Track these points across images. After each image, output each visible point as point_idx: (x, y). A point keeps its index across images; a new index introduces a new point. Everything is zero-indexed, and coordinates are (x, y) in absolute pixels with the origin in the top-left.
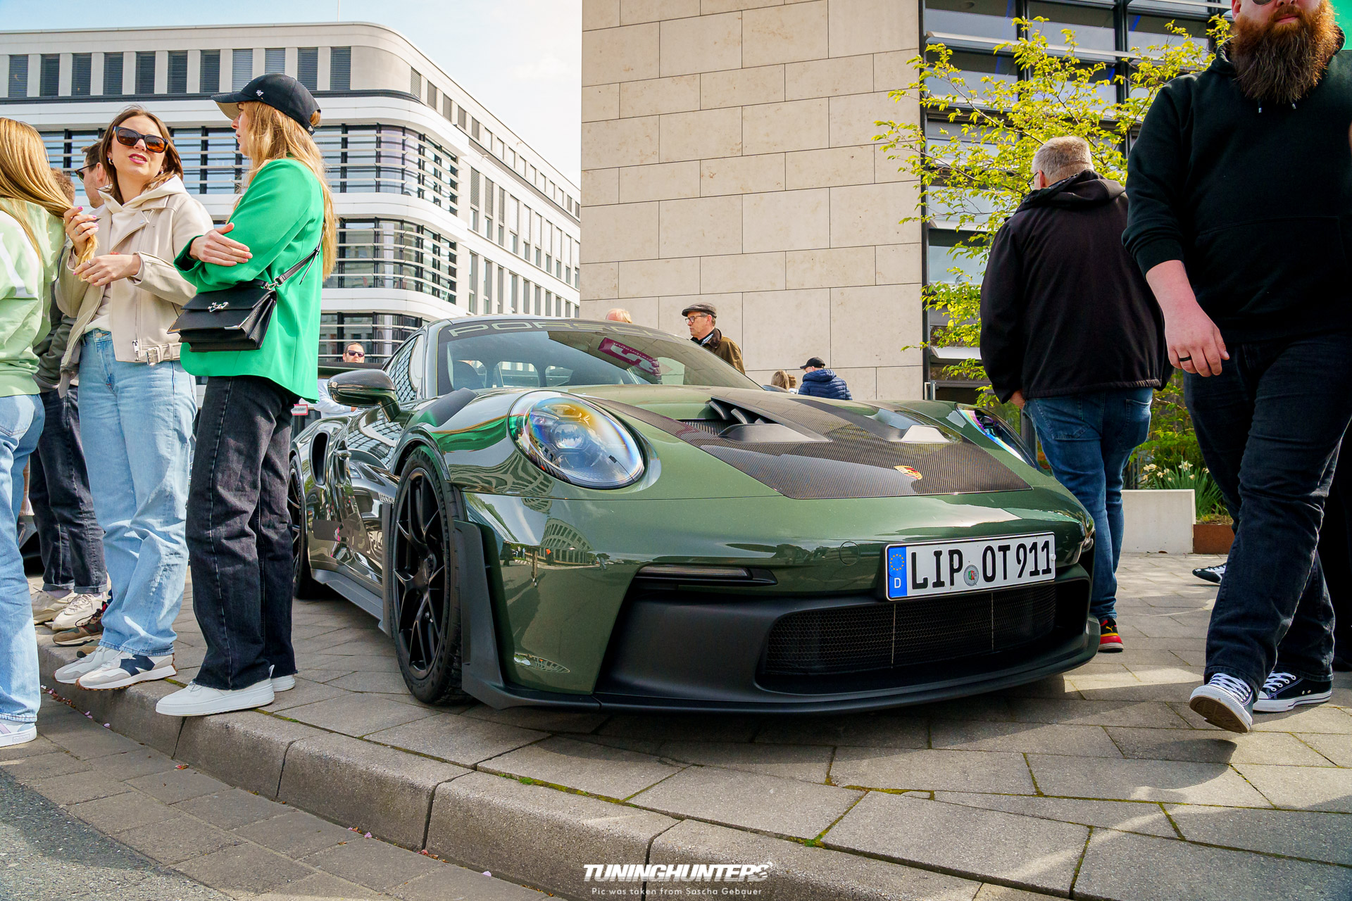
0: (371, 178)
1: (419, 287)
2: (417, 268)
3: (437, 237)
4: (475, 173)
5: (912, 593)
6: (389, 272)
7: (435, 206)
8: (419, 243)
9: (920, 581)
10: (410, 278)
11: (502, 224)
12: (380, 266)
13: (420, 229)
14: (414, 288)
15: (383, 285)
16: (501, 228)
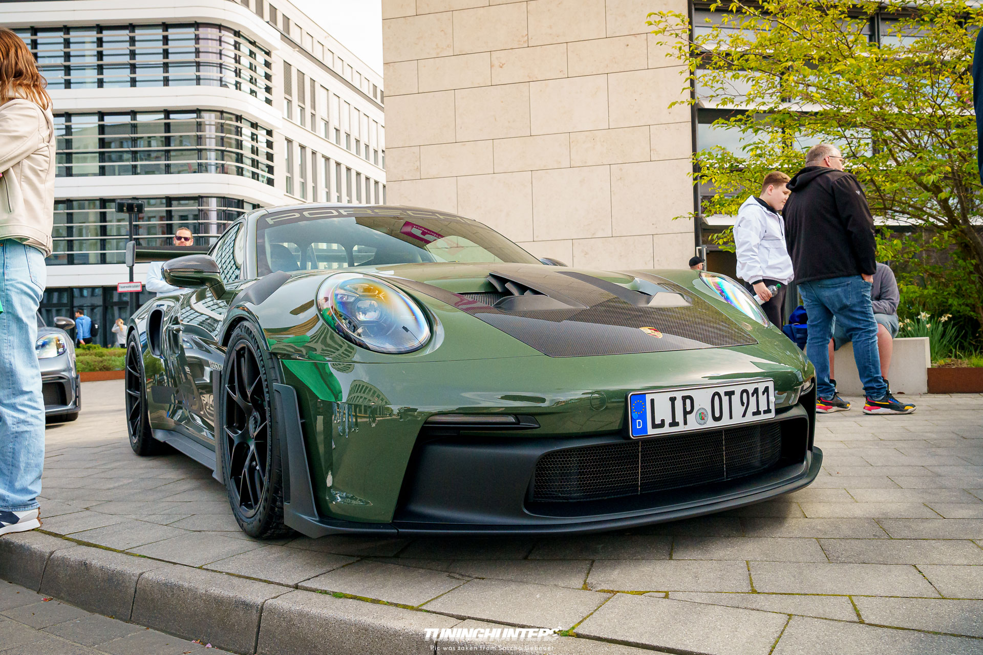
0: (191, 72)
1: (240, 172)
2: (237, 154)
3: (254, 125)
4: (287, 65)
5: (651, 432)
6: (212, 159)
7: (252, 97)
8: (238, 131)
9: (658, 422)
10: (231, 164)
11: (313, 112)
12: (204, 152)
13: (239, 118)
14: (235, 172)
15: (207, 171)
16: (313, 115)
